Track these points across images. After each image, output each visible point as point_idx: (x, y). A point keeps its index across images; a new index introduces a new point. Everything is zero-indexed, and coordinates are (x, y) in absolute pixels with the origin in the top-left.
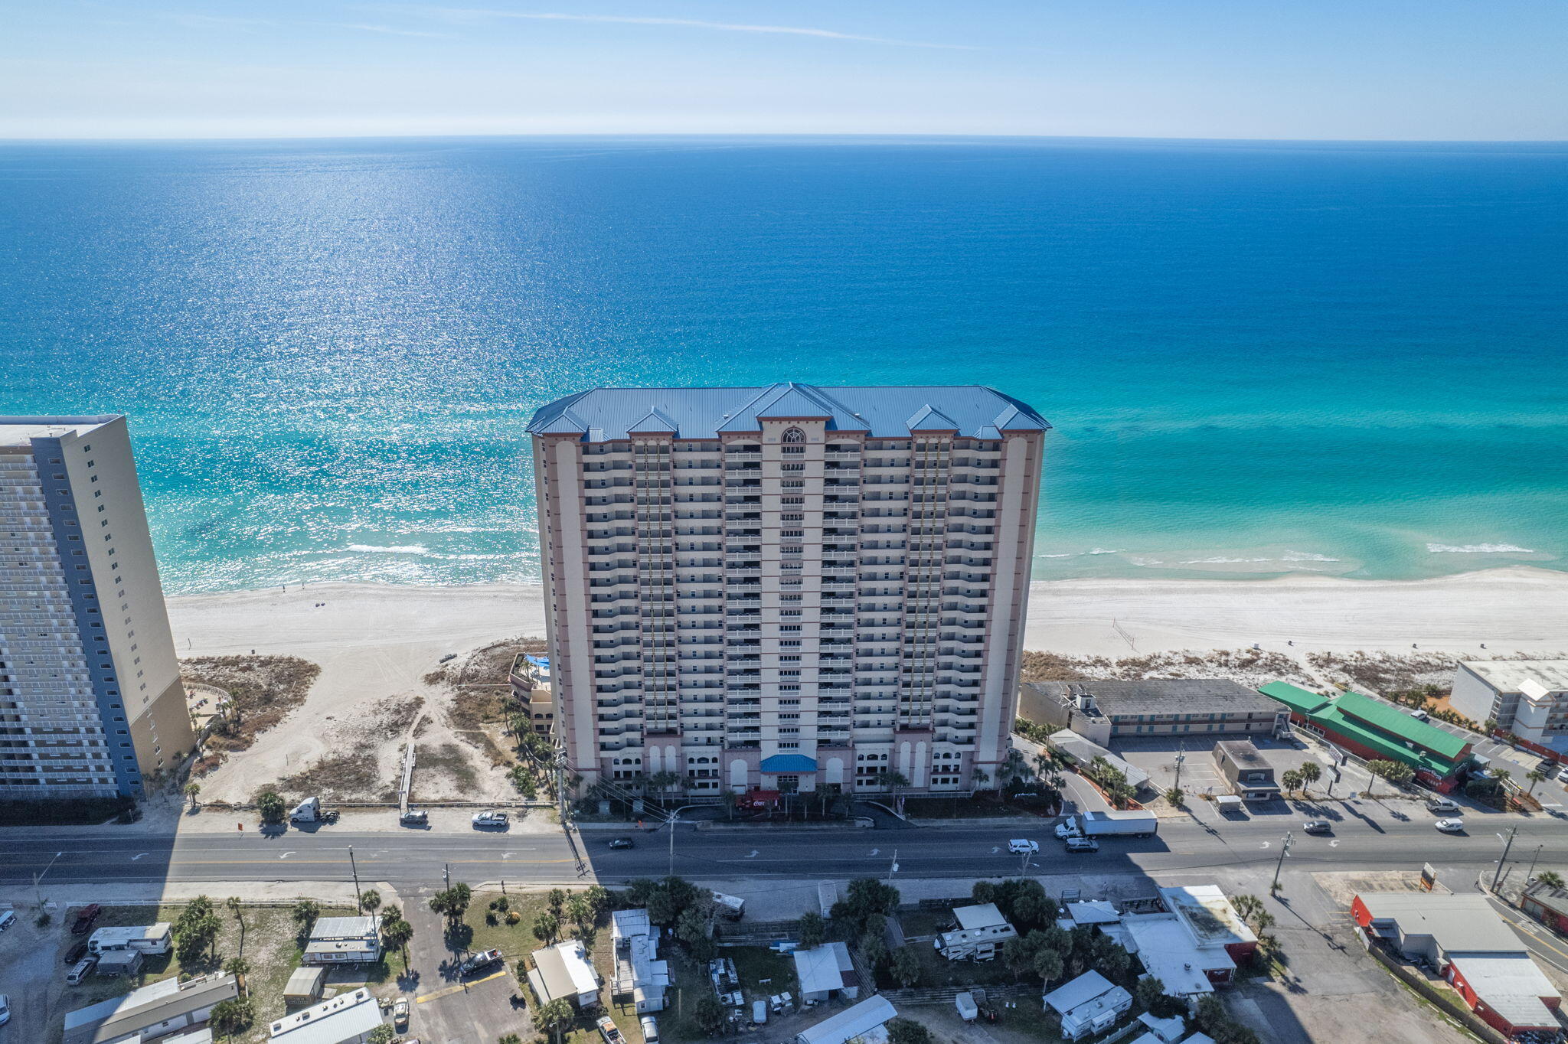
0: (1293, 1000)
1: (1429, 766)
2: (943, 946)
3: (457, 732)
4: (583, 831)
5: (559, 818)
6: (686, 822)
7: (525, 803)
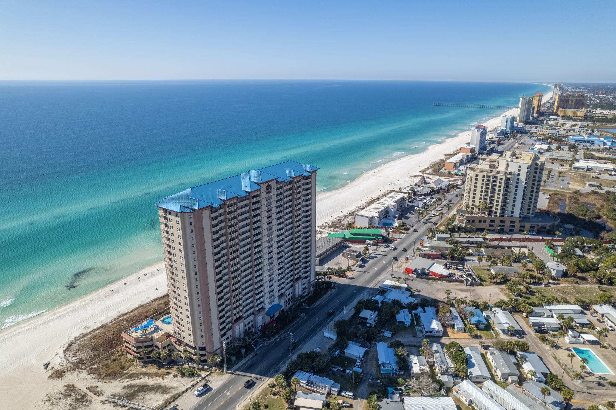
0: (420, 293)
1: (378, 238)
2: (370, 324)
3: (119, 381)
4: (237, 370)
5: (222, 373)
6: (261, 346)
7: (201, 378)
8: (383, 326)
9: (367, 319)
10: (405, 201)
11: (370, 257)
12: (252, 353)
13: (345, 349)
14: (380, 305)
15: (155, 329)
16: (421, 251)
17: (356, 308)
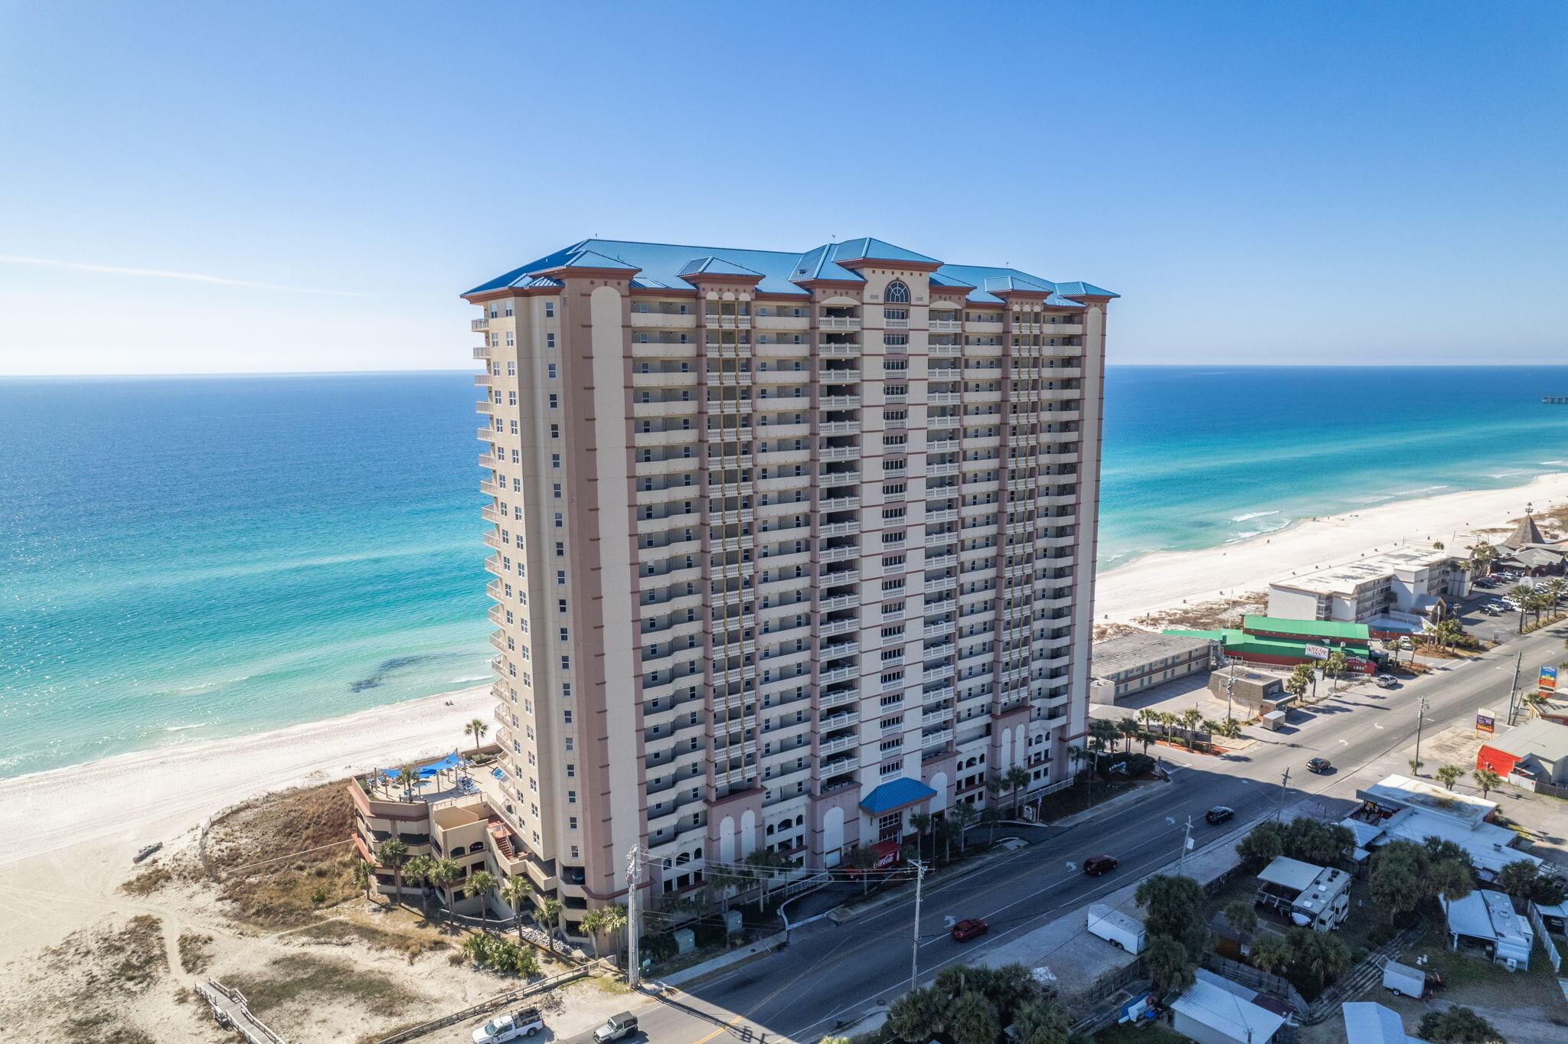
1: (1352, 654)
2: (1313, 916)
3: (281, 937)
4: (684, 987)
5: (620, 985)
6: (812, 919)
7: (537, 986)
8: (1379, 940)
9: (1295, 894)
10: (1458, 575)
11: (1321, 705)
12: (769, 939)
13: (1176, 996)
14: (1360, 854)
15: (457, 788)
16: (1545, 707)
17: (1245, 849)
